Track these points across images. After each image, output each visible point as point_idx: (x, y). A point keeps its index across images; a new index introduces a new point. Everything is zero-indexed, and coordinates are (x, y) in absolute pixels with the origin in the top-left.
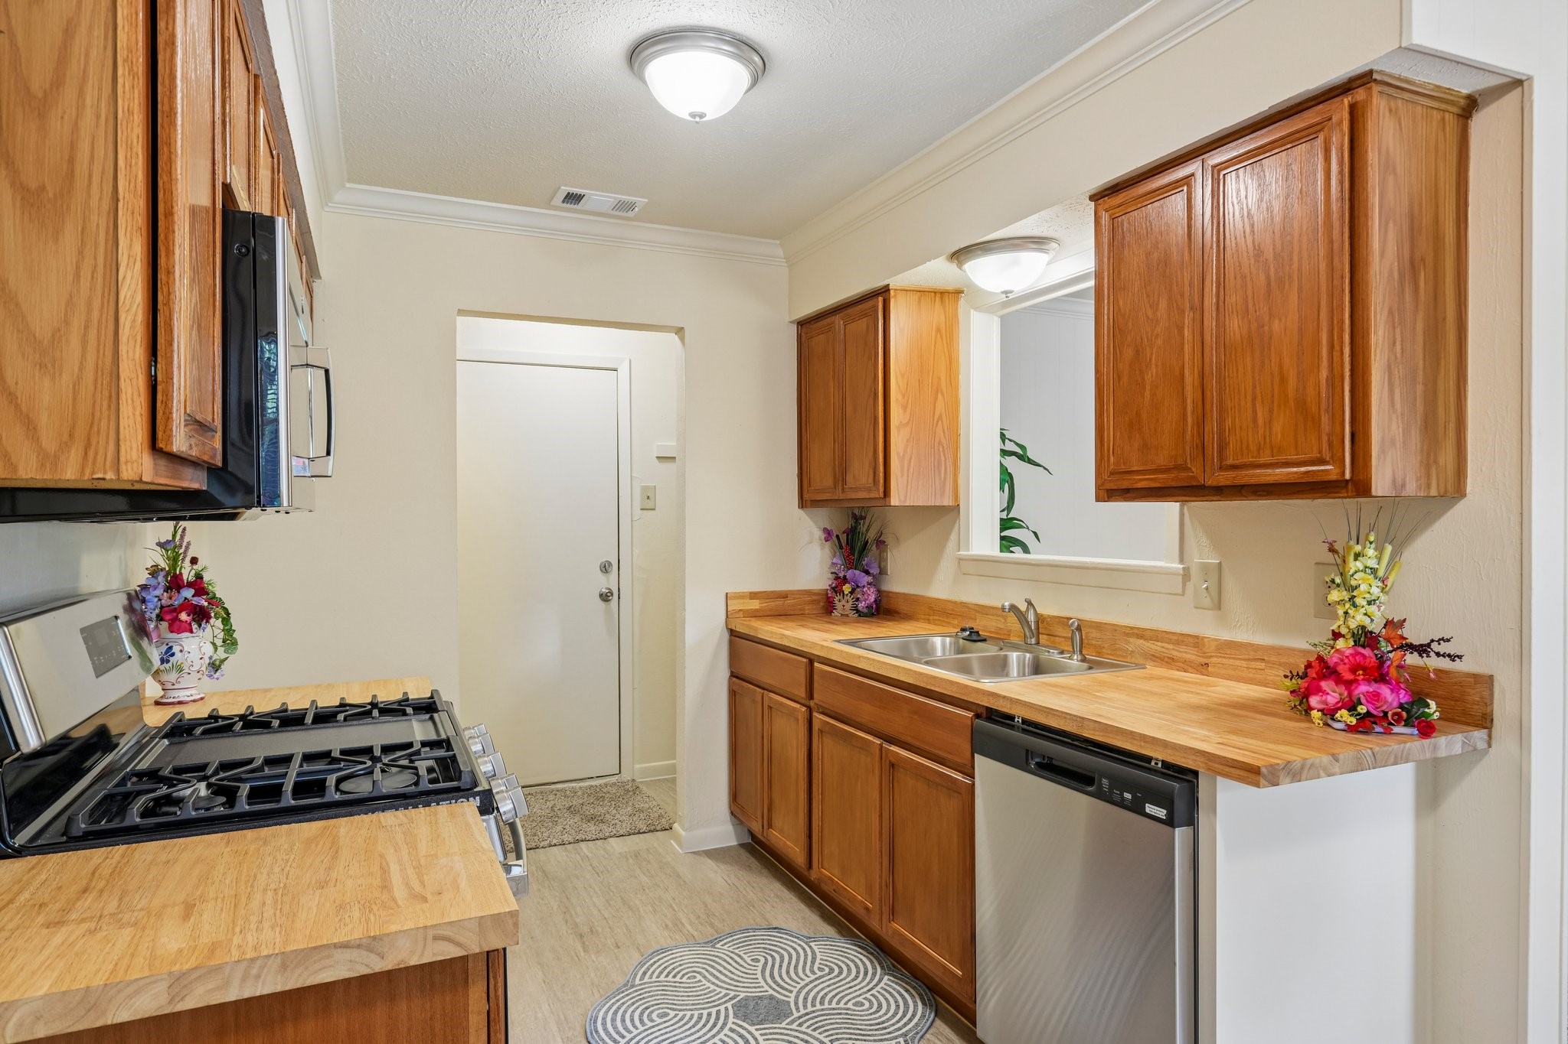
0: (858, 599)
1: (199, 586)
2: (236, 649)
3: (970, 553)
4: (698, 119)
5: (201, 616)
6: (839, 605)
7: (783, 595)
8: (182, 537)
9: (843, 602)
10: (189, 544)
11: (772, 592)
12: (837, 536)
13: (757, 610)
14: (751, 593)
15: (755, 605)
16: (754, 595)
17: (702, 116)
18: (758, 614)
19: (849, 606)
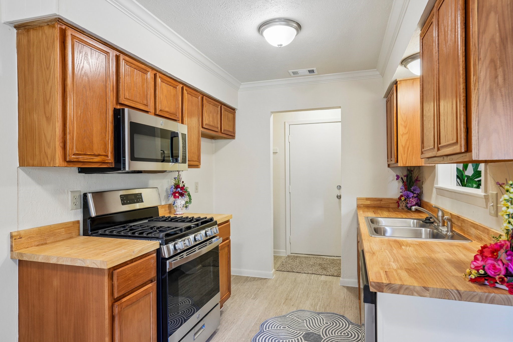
0: (407, 203)
1: (182, 188)
2: (191, 203)
3: (438, 186)
4: (280, 46)
5: (182, 195)
6: (401, 205)
7: (381, 200)
8: (180, 177)
9: (402, 204)
10: (181, 178)
11: (375, 198)
12: (402, 178)
13: (369, 205)
14: (366, 198)
15: (368, 202)
16: (367, 199)
17: (281, 45)
18: (369, 206)
19: (404, 205)
